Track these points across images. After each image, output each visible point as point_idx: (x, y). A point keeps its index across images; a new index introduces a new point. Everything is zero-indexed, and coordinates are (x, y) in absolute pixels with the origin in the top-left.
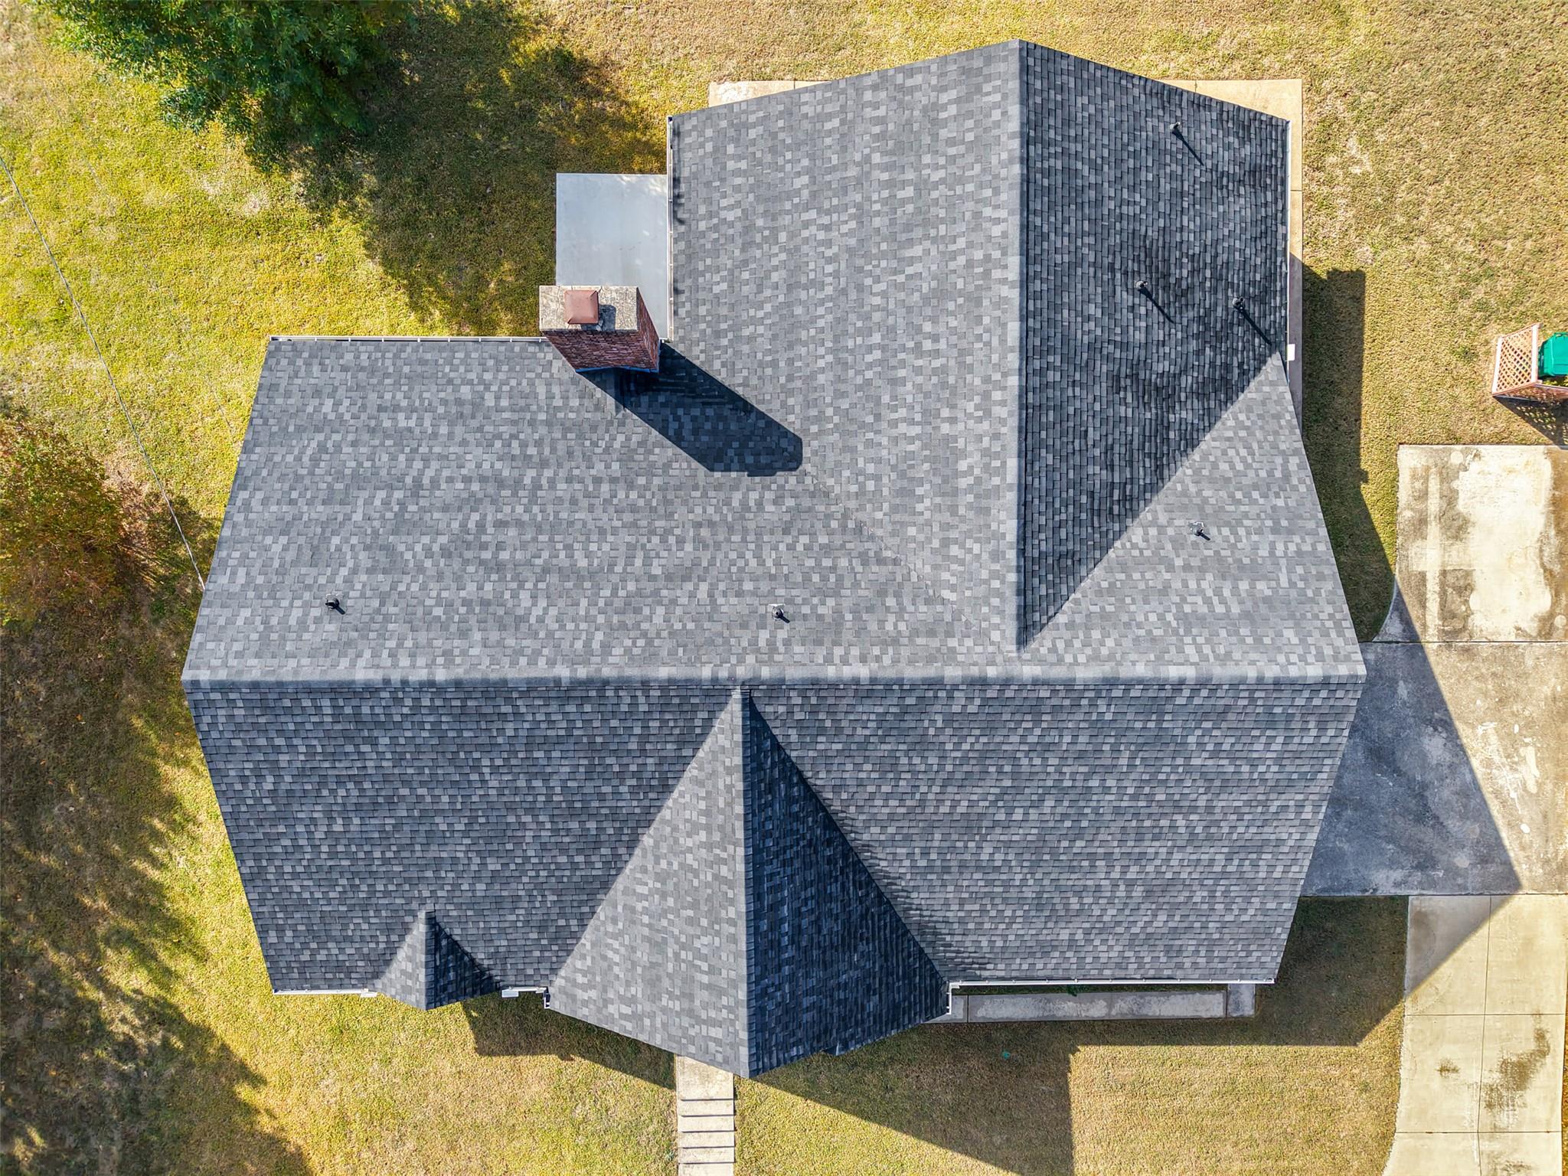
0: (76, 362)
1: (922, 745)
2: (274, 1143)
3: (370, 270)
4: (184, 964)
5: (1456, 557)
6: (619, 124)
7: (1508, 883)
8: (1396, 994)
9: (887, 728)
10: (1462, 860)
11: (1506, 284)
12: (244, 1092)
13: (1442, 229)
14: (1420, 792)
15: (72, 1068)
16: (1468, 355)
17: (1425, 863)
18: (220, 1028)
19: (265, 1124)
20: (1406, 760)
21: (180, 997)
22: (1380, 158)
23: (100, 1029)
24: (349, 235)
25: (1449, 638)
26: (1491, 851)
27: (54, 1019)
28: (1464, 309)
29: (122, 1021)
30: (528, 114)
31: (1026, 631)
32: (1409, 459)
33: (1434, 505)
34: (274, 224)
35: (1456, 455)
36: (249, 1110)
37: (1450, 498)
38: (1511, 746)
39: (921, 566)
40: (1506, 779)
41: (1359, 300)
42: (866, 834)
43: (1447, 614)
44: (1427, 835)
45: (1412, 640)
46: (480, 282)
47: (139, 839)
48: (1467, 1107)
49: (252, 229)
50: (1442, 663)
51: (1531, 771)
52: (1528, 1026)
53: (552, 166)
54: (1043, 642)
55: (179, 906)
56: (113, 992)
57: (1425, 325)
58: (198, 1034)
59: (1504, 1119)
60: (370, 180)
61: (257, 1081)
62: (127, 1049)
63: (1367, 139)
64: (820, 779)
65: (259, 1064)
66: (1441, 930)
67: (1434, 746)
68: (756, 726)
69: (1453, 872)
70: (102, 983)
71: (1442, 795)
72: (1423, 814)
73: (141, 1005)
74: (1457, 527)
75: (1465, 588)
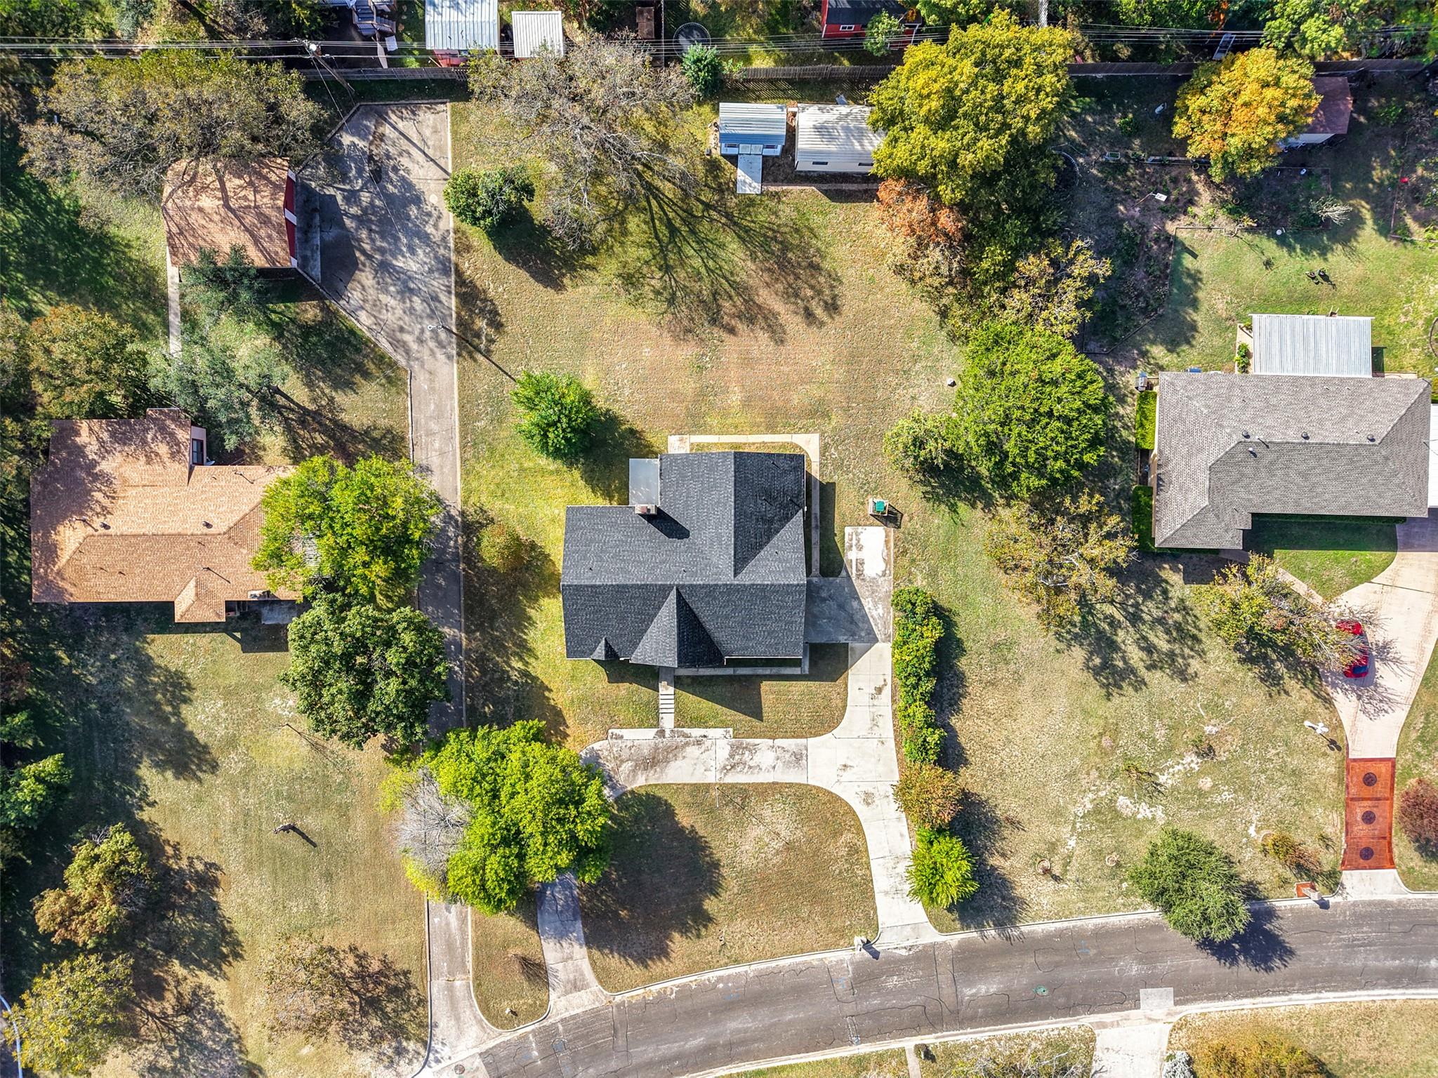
0: (506, 506)
1: (715, 599)
2: (554, 707)
3: (581, 483)
4: (532, 660)
5: (860, 555)
6: (646, 446)
7: (876, 640)
8: (846, 669)
9: (707, 595)
10: (863, 634)
11: (873, 485)
12: (547, 694)
13: (856, 471)
14: (851, 616)
15: (501, 687)
16: (863, 504)
17: (853, 634)
18: (541, 677)
19: (552, 703)
20: (847, 607)
21: (530, 669)
22: (839, 454)
23: (509, 677)
24: (577, 474)
25: (858, 576)
26: (870, 631)
27: (497, 675)
28: (862, 491)
29: (515, 675)
30: (622, 444)
31: (736, 574)
32: (848, 530)
33: (854, 542)
34: (557, 471)
35: (860, 529)
36: (548, 699)
37: (858, 541)
38: (875, 604)
39: (715, 560)
40: (874, 613)
41: (834, 490)
42: (703, 619)
43: (858, 570)
44: (853, 627)
45: (849, 577)
46: (610, 486)
47: (521, 628)
48: (867, 699)
49: (551, 473)
50: (856, 583)
51: (881, 611)
52: (882, 678)
53: (628, 457)
54: (739, 577)
55: (531, 645)
56: (513, 668)
57: (852, 496)
58: (535, 679)
59: (876, 702)
60: (582, 460)
61: (550, 691)
62: (516, 683)
63: (836, 449)
64: (693, 606)
65: (551, 686)
66: (858, 652)
67: (855, 604)
68: (679, 594)
69: (860, 637)
70: (510, 666)
71: (857, 617)
72: (852, 621)
73: (520, 671)
74: (860, 548)
75: (862, 564)
